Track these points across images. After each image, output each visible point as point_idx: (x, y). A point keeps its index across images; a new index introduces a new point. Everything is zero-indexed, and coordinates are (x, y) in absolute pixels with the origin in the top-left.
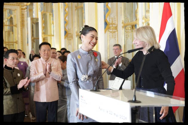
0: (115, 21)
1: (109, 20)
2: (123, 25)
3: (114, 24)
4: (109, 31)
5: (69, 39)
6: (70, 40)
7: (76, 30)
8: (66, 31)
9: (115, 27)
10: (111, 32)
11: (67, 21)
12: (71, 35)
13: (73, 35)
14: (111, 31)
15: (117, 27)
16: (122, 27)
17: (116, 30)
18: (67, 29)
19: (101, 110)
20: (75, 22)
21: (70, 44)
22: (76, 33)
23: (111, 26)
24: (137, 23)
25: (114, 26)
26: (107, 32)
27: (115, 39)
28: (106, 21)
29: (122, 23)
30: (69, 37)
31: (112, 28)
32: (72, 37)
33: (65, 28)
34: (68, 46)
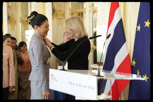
0: (62, 8)
1: (57, 7)
2: (70, 12)
3: (61, 11)
4: (57, 18)
5: (12, 24)
6: (14, 25)
7: (20, 15)
8: (9, 16)
9: (63, 14)
10: (58, 19)
11: (10, 6)
12: (14, 20)
13: (16, 20)
14: (59, 17)
15: (64, 14)
16: (69, 15)
17: (63, 17)
18: (10, 14)
19: (71, 84)
20: (19, 7)
21: (13, 30)
22: (20, 18)
23: (58, 12)
24: (84, 11)
25: (61, 13)
26: (54, 18)
27: (63, 25)
28: (54, 8)
29: (70, 10)
30: (12, 22)
31: (59, 15)
32: (15, 22)
33: (8, 13)
34: (11, 31)
